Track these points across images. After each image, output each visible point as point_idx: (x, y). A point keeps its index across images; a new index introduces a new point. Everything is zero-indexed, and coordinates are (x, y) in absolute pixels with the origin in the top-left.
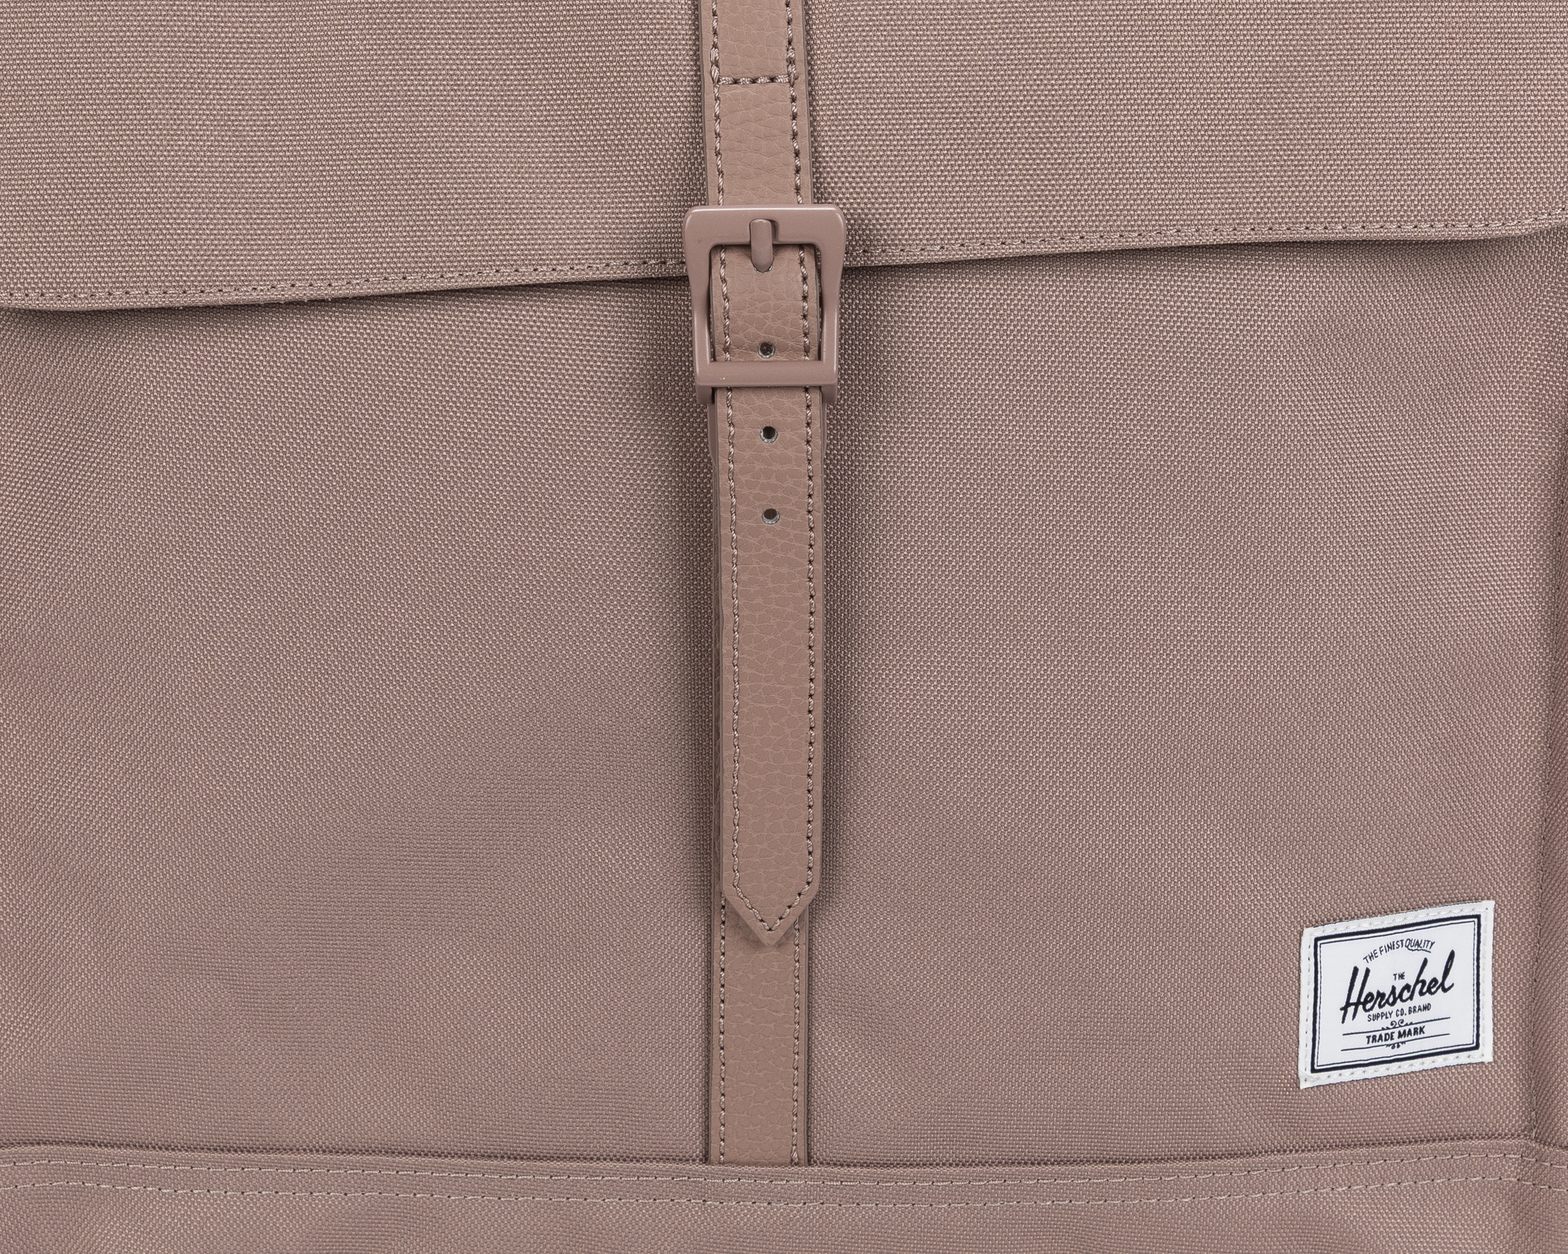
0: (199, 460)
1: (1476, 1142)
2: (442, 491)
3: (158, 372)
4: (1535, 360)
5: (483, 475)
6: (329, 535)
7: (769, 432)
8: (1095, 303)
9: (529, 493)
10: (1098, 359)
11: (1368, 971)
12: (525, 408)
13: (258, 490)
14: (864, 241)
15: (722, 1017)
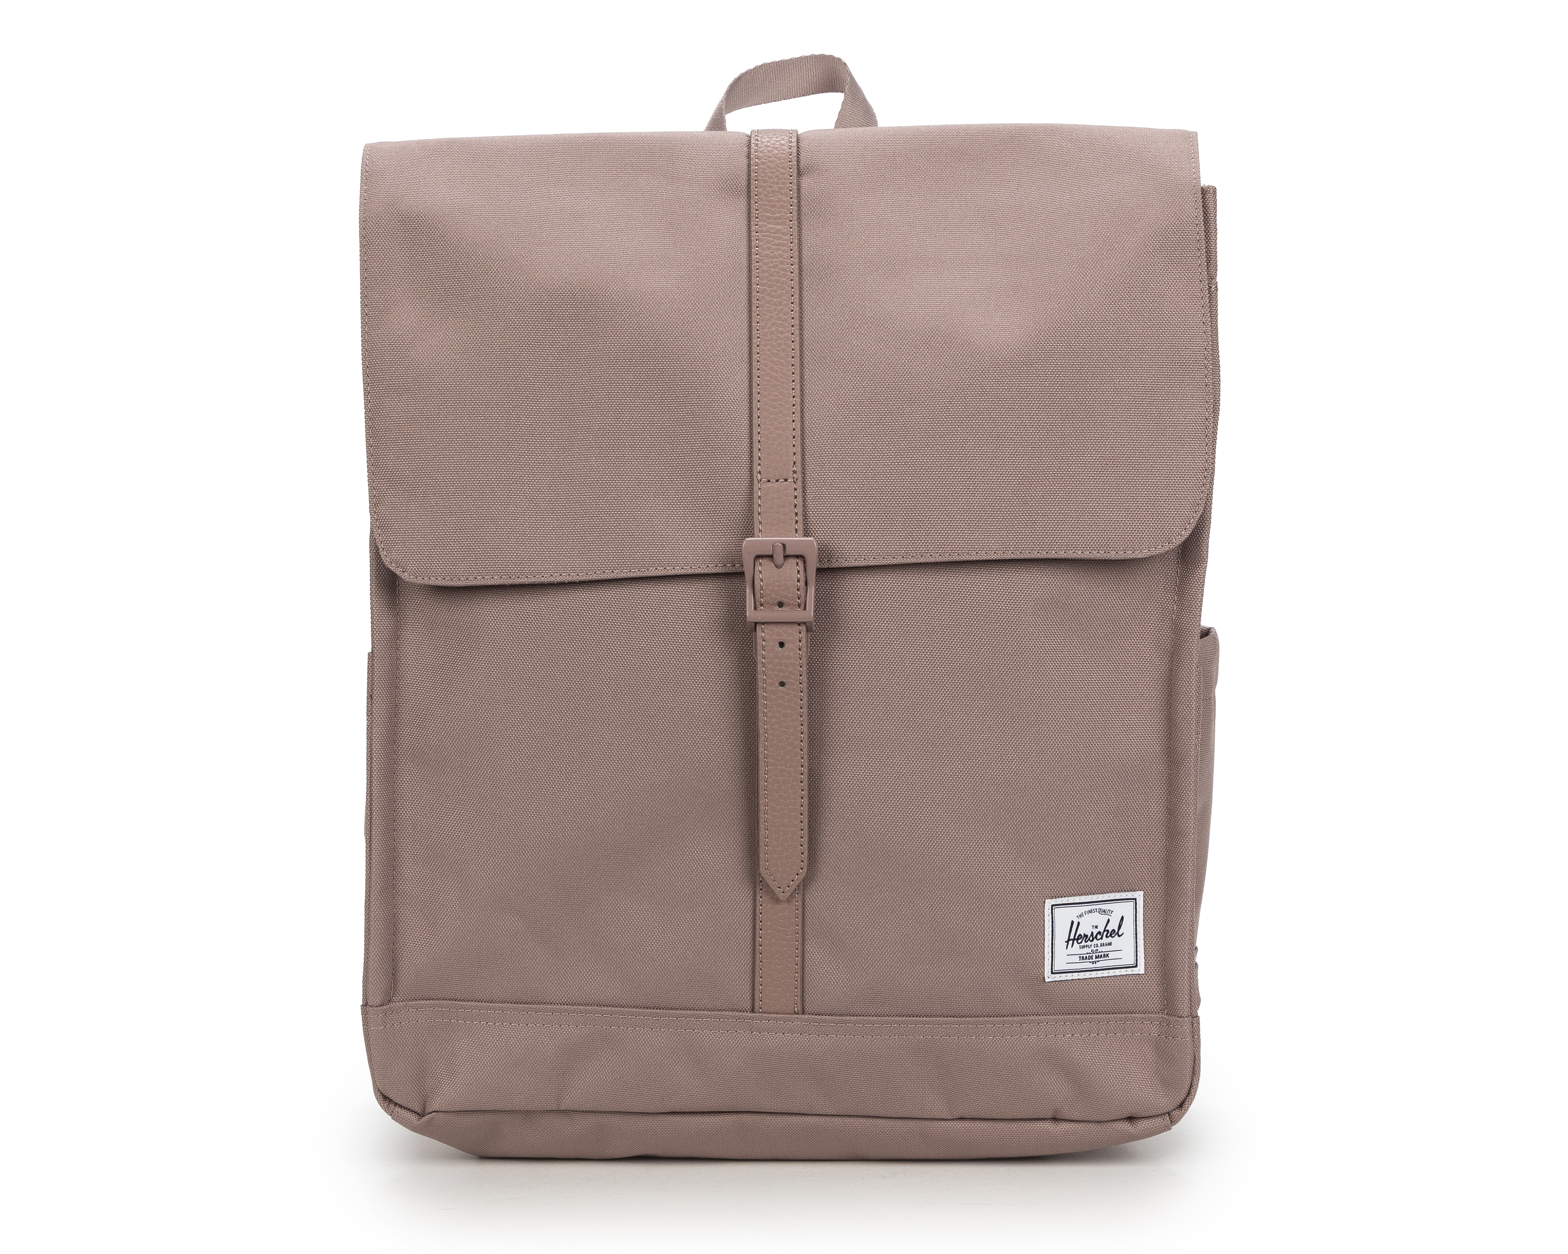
0: (515, 659)
1: (1137, 1015)
2: (629, 674)
3: (497, 617)
4: (1156, 622)
5: (648, 667)
6: (575, 695)
7: (782, 645)
8: (939, 588)
9: (670, 675)
10: (940, 615)
11: (1079, 923)
12: (668, 635)
13: (542, 673)
14: (828, 556)
15: (761, 938)
